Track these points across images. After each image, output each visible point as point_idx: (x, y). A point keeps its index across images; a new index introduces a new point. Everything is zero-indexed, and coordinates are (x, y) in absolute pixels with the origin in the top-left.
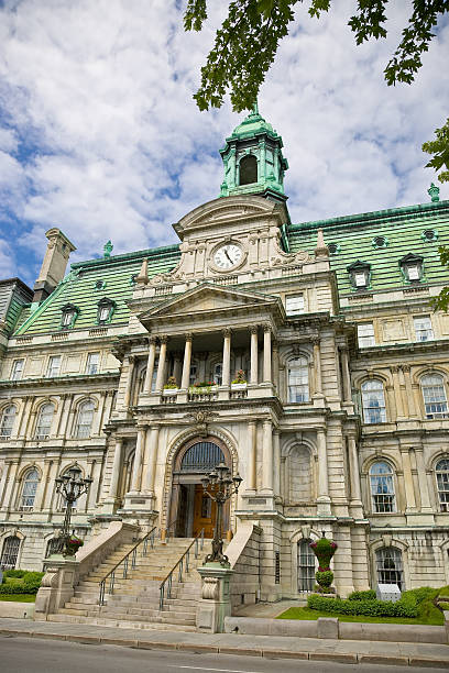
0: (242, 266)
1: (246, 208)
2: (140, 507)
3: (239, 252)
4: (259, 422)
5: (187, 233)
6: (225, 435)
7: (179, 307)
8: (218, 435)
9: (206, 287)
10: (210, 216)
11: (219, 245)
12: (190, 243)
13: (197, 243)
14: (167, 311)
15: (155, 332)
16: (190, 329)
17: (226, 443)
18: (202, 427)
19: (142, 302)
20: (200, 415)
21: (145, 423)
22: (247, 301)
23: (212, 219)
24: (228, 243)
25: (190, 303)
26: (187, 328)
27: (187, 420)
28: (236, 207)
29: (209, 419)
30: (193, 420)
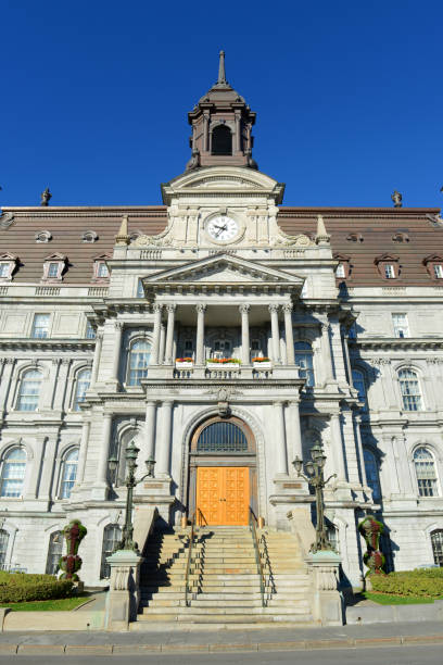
0: (240, 240)
1: (244, 181)
2: (156, 492)
3: (235, 226)
4: (285, 404)
5: (177, 196)
6: (248, 415)
7: (187, 276)
8: (240, 415)
9: (224, 257)
10: (202, 181)
11: (213, 215)
12: (180, 207)
13: (188, 208)
14: (176, 278)
15: (161, 299)
16: (202, 300)
17: (250, 423)
18: (225, 405)
19: (128, 263)
20: (222, 393)
21: (156, 398)
22: (268, 278)
23: (205, 185)
24: (224, 214)
25: (200, 273)
26: (197, 298)
27: (207, 398)
28: (232, 178)
29: (232, 398)
30: (213, 397)
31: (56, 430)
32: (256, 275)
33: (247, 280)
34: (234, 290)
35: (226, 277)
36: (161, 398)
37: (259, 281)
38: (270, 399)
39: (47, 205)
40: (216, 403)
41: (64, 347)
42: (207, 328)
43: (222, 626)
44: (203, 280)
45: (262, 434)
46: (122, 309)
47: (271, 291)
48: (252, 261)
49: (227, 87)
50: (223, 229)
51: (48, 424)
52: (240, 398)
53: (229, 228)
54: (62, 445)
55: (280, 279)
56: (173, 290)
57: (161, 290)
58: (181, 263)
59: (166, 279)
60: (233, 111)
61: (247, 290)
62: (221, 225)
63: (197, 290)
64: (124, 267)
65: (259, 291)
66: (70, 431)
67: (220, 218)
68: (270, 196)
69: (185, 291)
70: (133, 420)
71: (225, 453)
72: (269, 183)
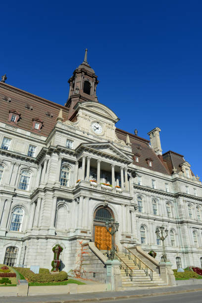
1: (106, 112)
2: (85, 235)
3: (101, 129)
4: (126, 206)
5: (83, 109)
6: (113, 208)
7: (96, 147)
8: (111, 207)
9: (109, 144)
10: (92, 106)
11: (94, 122)
12: (83, 114)
13: (86, 115)
14: (93, 147)
15: (85, 153)
16: (100, 159)
17: (114, 211)
18: (107, 202)
19: (64, 131)
20: (108, 198)
21: (85, 195)
22: (122, 156)
23: (93, 108)
24: (98, 123)
25: (101, 147)
26: (98, 157)
27: (102, 199)
28: (103, 110)
29: (110, 200)
30: (104, 199)
31: (11, 196)
32: (118, 154)
33: (114, 154)
34: (111, 158)
35: (107, 151)
36: (86, 195)
37: (118, 157)
38: (121, 203)
39: (4, 82)
40: (104, 201)
41: (18, 158)
42: (101, 171)
43: (148, 287)
44: (100, 150)
45: (117, 216)
46: (63, 151)
47: (122, 161)
48: (119, 149)
49: (89, 65)
50: (97, 128)
51: (8, 193)
52: (112, 201)
53: (99, 129)
54: (13, 204)
55: (126, 158)
56: (91, 151)
57: (87, 150)
58: (94, 142)
59: (89, 146)
60: (93, 77)
61: (115, 159)
62: (97, 127)
63: (99, 154)
64: (62, 132)
65: (119, 160)
66: (17, 198)
67: (96, 124)
68: (114, 122)
69: (95, 153)
70: (64, 201)
71: (100, 221)
72: (115, 117)
